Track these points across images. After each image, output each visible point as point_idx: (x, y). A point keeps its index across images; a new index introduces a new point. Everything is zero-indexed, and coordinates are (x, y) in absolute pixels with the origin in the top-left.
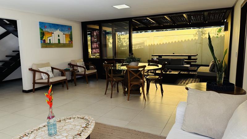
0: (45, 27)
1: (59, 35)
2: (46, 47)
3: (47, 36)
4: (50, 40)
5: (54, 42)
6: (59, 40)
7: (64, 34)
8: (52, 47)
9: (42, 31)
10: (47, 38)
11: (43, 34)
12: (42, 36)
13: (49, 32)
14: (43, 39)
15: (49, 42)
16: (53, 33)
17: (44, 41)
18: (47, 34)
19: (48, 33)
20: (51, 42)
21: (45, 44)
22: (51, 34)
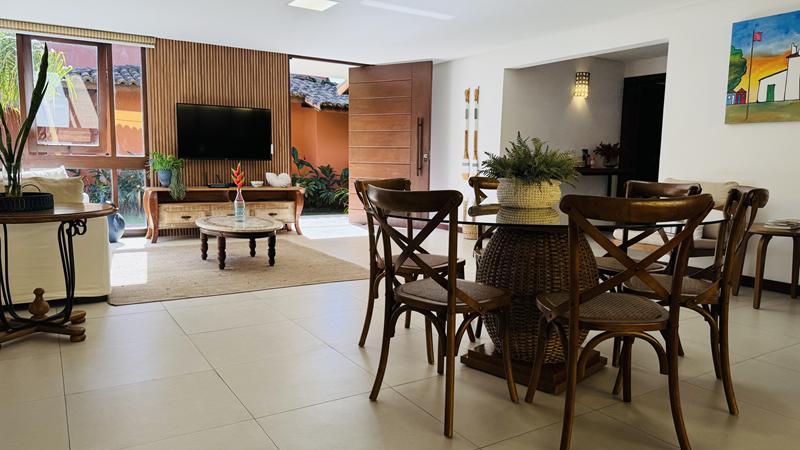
0: (756, 37)
2: (746, 120)
3: (755, 77)
4: (771, 88)
5: (793, 96)
8: (778, 120)
9: (737, 59)
10: (754, 82)
11: (739, 68)
12: (732, 77)
13: (771, 56)
14: (737, 90)
15: (763, 98)
16: (796, 55)
17: (742, 94)
18: (761, 64)
19: (768, 58)
20: (778, 97)
21: (742, 107)
22: (782, 60)
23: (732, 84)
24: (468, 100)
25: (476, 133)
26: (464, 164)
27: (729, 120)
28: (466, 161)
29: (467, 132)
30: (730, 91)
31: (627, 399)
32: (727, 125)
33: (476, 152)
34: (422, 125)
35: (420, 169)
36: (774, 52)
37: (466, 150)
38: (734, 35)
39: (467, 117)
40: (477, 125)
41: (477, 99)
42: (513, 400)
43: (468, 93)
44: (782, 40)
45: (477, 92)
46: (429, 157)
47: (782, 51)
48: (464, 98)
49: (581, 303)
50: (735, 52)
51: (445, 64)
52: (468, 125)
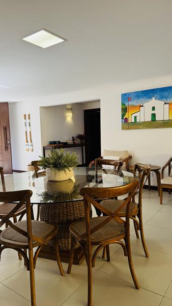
0: (129, 99)
1: (154, 108)
2: (128, 129)
3: (130, 113)
4: (135, 117)
5: (142, 120)
6: (154, 115)
7: (165, 103)
8: (138, 128)
9: (124, 107)
10: (130, 115)
11: (124, 110)
12: (123, 113)
13: (134, 106)
14: (124, 118)
15: (133, 121)
16: (142, 106)
17: (126, 120)
18: (131, 109)
19: (134, 107)
20: (138, 121)
21: (127, 124)
22: (138, 108)
23: (123, 116)
24: (25, 119)
25: (30, 132)
26: (26, 145)
27: (123, 129)
28: (27, 144)
29: (26, 132)
30: (122, 118)
31: (108, 260)
32: (123, 131)
33: (31, 140)
34: (6, 129)
35: (6, 148)
36: (135, 105)
37: (27, 139)
38: (122, 98)
39: (26, 126)
40: (30, 128)
41: (29, 118)
42: (62, 275)
43: (25, 116)
44: (137, 100)
45: (29, 115)
46: (10, 142)
47: (138, 104)
48: (23, 118)
49: (91, 234)
50: (123, 104)
51: (14, 103)
52: (26, 129)
